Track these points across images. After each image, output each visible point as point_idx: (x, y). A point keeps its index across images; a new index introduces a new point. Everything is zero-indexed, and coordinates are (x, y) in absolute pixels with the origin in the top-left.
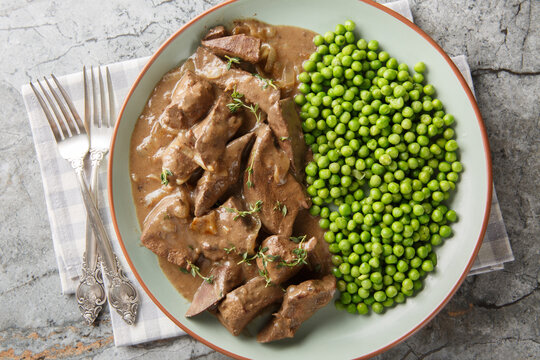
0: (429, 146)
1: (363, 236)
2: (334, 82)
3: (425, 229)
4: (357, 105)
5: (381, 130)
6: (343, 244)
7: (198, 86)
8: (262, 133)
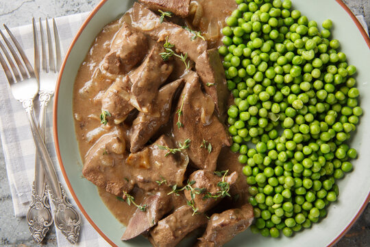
0: (334, 93)
1: (277, 170)
2: (253, 35)
3: (330, 165)
4: (273, 56)
5: (294, 78)
6: (260, 178)
7: (134, 37)
8: (191, 79)
